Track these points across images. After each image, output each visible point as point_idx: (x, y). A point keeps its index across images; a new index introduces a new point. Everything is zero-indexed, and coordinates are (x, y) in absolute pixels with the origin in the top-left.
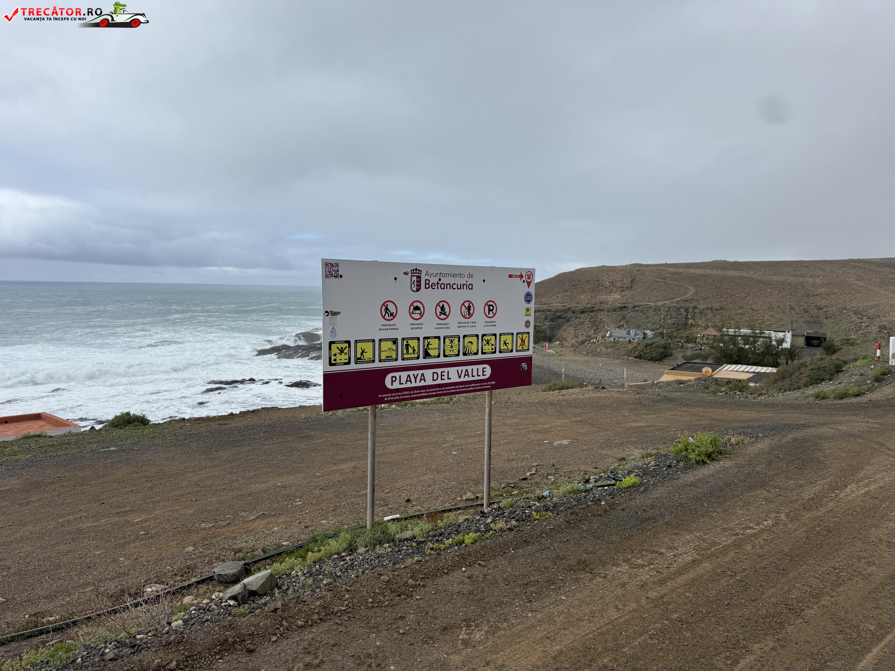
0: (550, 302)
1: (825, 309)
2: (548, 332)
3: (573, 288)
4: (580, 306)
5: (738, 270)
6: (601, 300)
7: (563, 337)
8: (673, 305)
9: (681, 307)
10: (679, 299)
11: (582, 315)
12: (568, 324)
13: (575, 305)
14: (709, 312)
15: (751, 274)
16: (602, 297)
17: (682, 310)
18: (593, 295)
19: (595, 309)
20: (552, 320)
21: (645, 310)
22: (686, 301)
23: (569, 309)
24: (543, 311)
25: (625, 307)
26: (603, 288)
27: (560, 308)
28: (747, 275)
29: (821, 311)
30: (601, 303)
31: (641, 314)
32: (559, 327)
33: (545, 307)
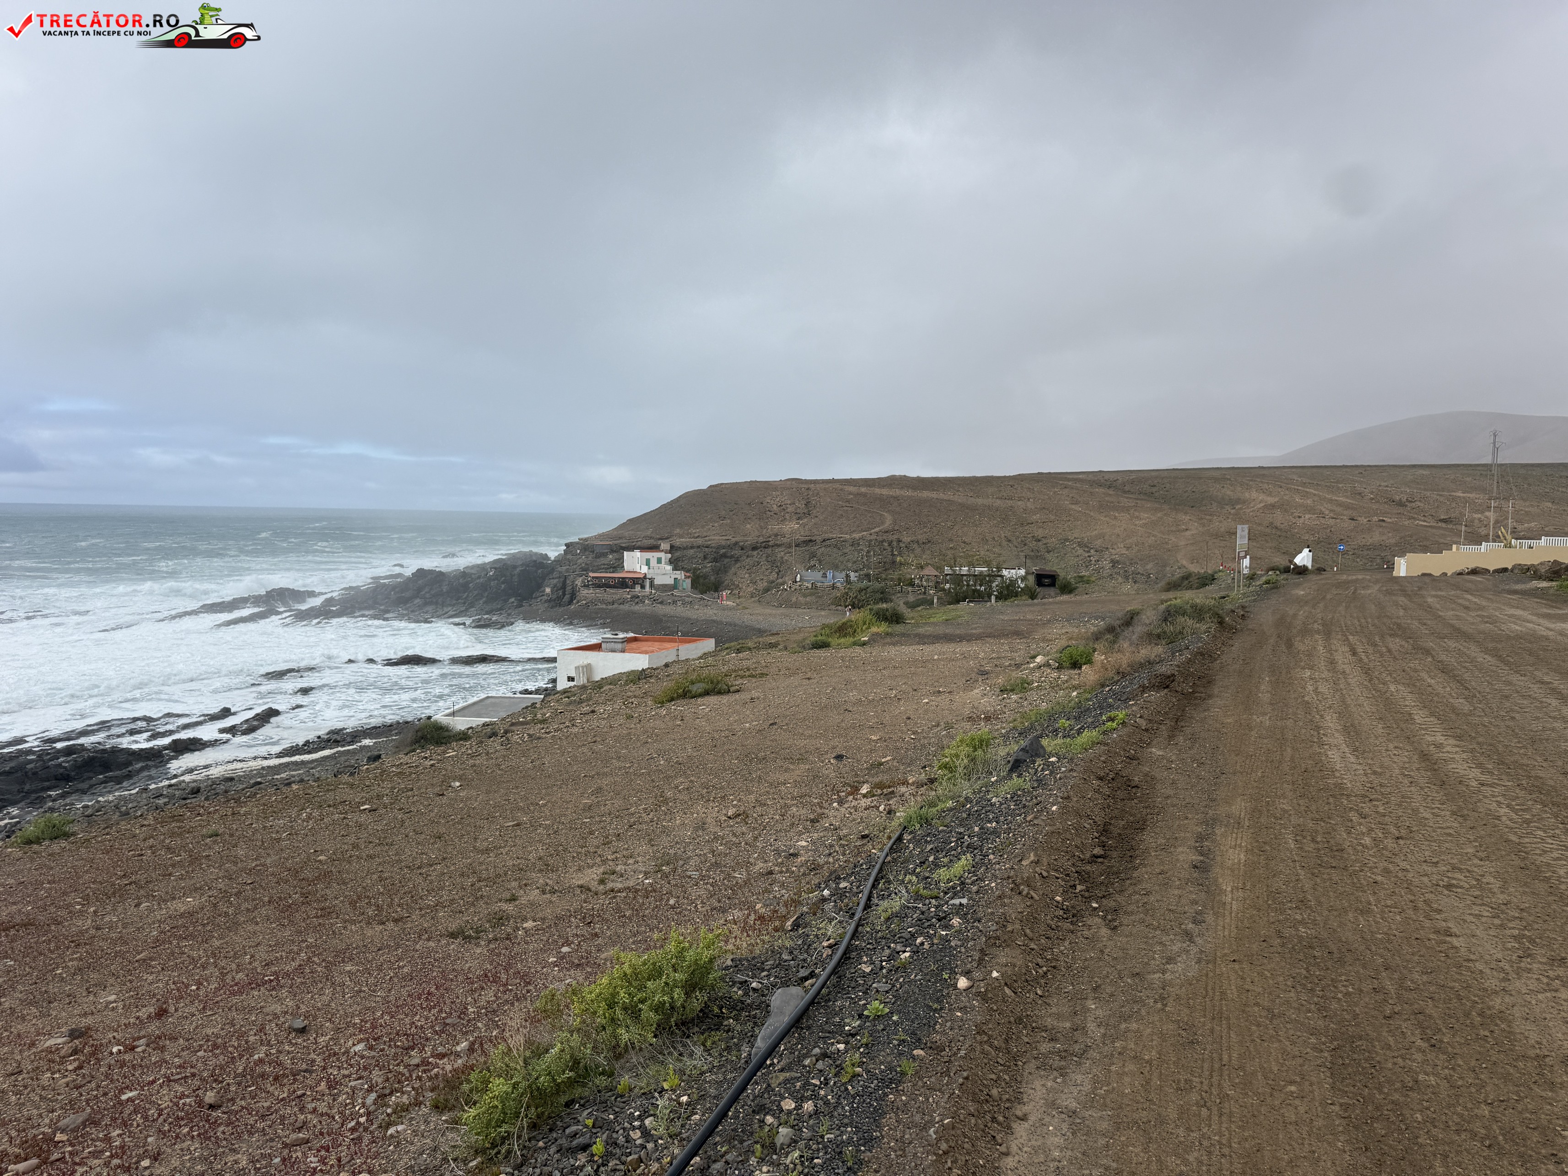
0: (705, 534)
1: (1045, 541)
2: (712, 578)
3: (731, 513)
4: (751, 540)
5: (933, 490)
6: (775, 531)
7: (734, 584)
8: (872, 537)
9: (884, 541)
10: (877, 529)
11: (755, 553)
12: (737, 566)
13: (742, 538)
14: (915, 546)
15: (949, 495)
16: (774, 527)
17: (886, 544)
18: (762, 524)
19: (770, 544)
20: (715, 560)
21: (838, 545)
22: (887, 532)
23: (736, 543)
24: (699, 547)
25: (811, 541)
26: (772, 514)
27: (723, 543)
28: (946, 497)
29: (1040, 543)
30: (776, 535)
31: (835, 550)
32: (725, 570)
33: (700, 541)
